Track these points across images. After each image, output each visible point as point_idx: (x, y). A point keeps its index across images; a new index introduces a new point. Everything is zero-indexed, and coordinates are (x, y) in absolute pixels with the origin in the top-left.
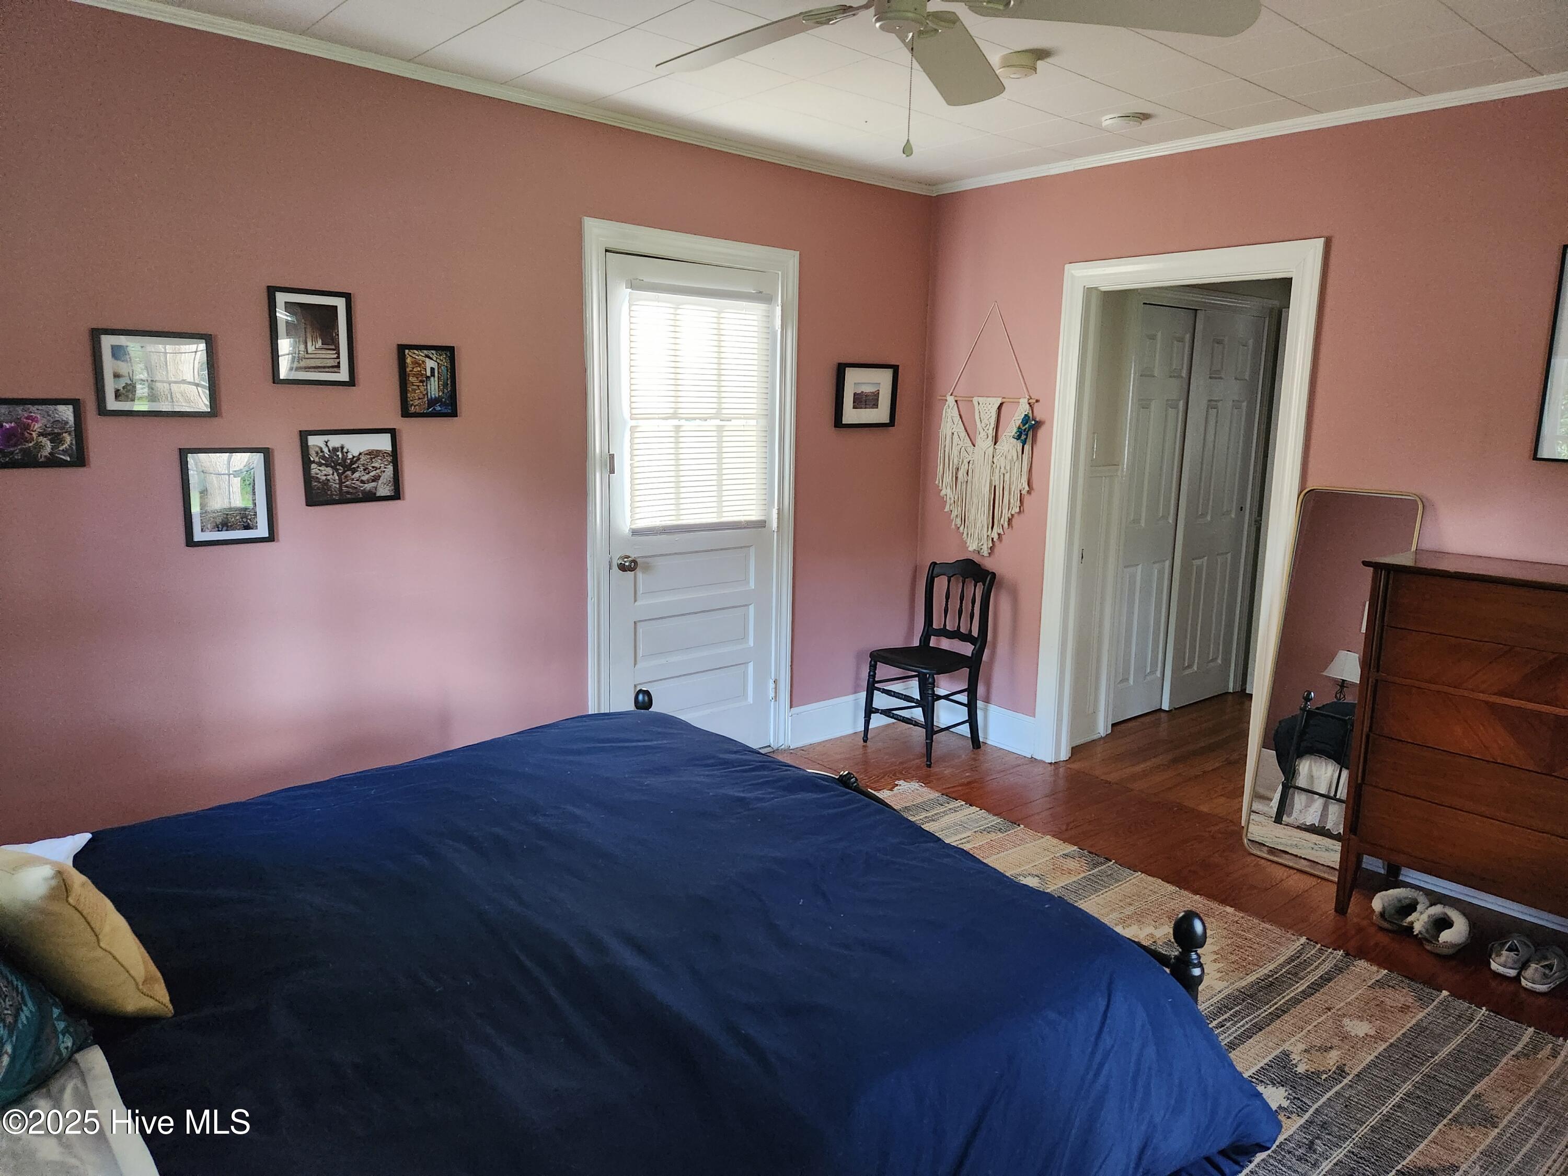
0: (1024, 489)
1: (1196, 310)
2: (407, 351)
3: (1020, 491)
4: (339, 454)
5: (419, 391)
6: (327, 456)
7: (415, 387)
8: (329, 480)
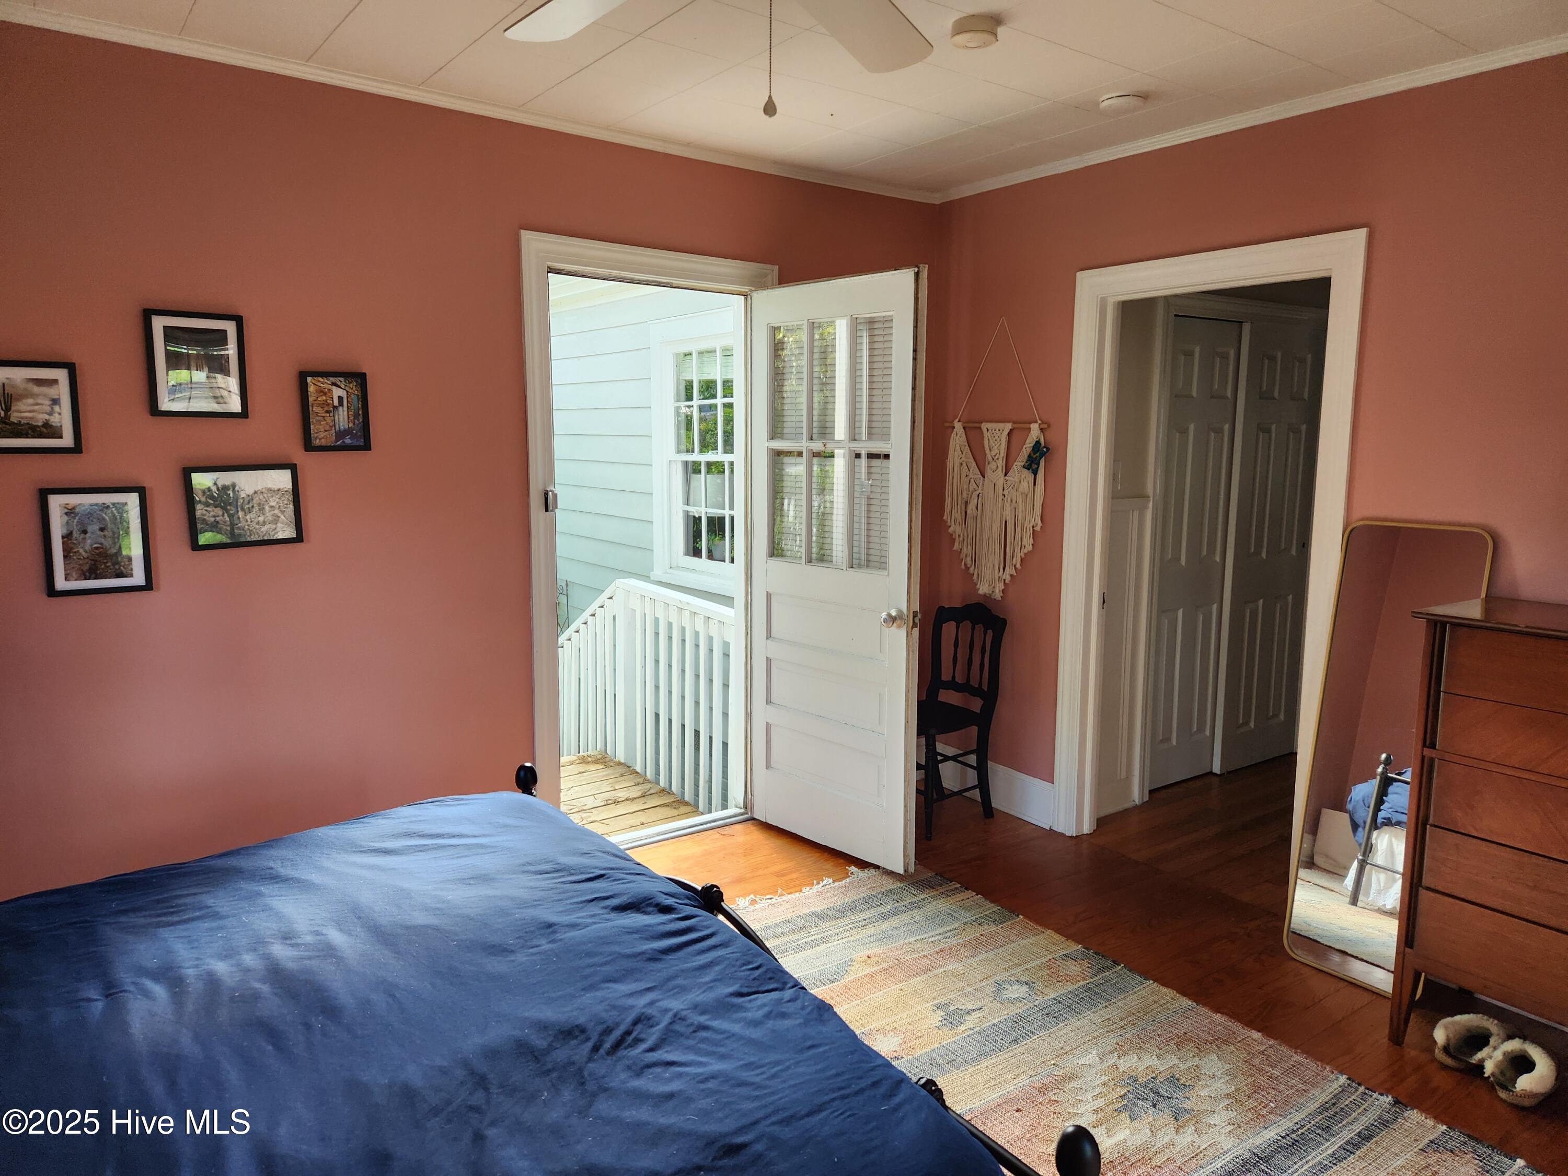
0: (1037, 524)
1: (1242, 322)
2: (309, 379)
3: (1033, 527)
4: (230, 492)
5: (324, 422)
6: (216, 495)
7: (319, 418)
8: (218, 522)
